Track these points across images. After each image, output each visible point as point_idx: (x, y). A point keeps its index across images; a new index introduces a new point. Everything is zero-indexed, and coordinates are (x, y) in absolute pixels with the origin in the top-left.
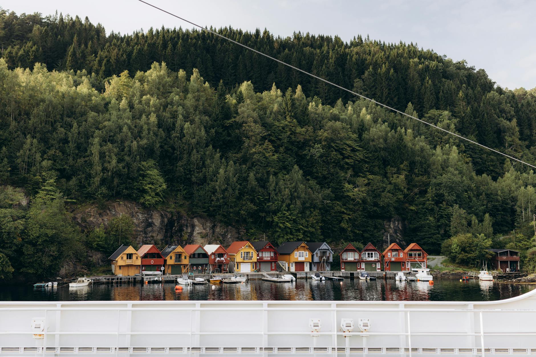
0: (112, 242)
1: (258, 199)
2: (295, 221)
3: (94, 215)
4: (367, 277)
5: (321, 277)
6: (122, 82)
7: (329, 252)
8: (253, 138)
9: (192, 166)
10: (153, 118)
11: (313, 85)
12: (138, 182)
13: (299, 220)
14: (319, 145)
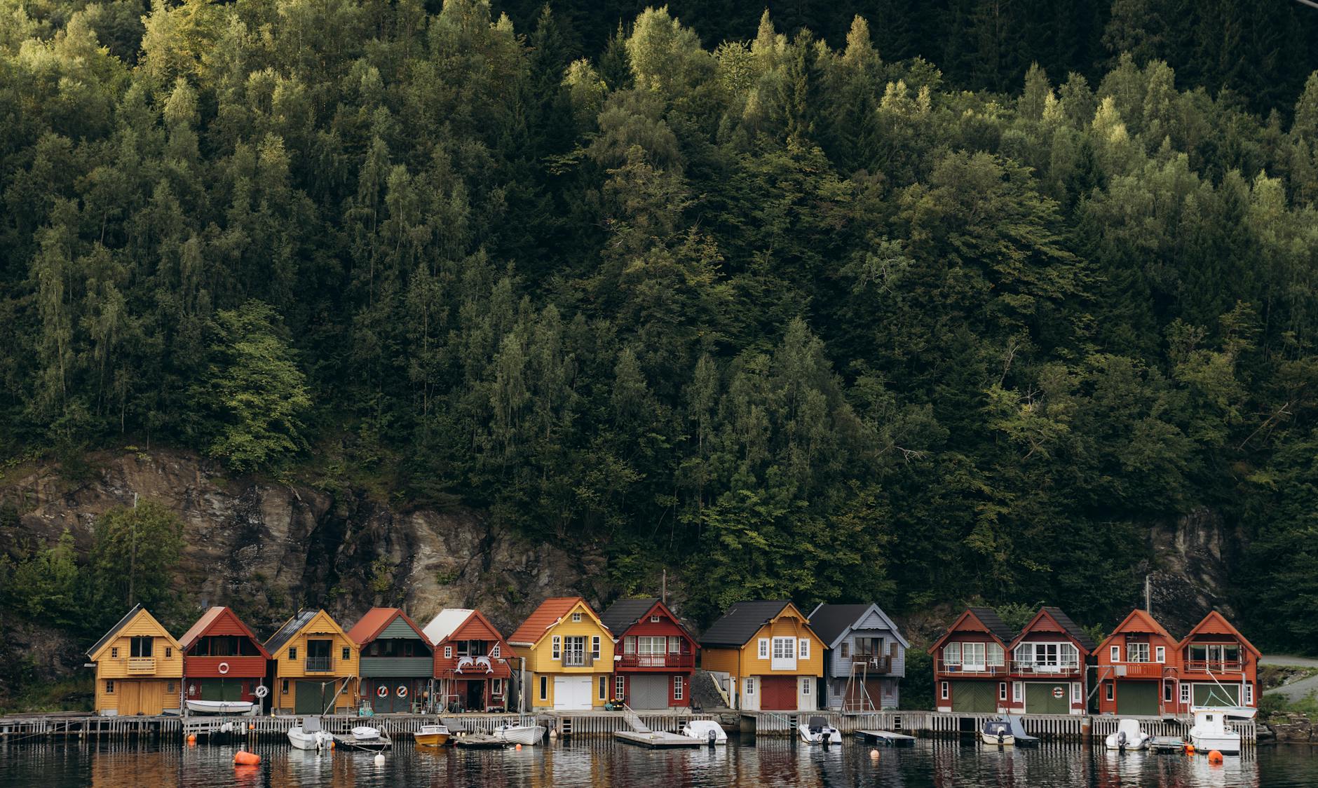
0: (97, 597)
1: (652, 442)
2: (782, 525)
3: (47, 501)
4: (1003, 733)
5: (825, 731)
6: (188, 23)
7: (893, 641)
8: (643, 219)
9: (411, 325)
10: (273, 153)
11: (958, 14)
12: (203, 383)
13: (800, 520)
14: (896, 245)
